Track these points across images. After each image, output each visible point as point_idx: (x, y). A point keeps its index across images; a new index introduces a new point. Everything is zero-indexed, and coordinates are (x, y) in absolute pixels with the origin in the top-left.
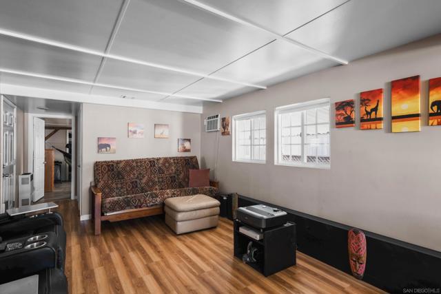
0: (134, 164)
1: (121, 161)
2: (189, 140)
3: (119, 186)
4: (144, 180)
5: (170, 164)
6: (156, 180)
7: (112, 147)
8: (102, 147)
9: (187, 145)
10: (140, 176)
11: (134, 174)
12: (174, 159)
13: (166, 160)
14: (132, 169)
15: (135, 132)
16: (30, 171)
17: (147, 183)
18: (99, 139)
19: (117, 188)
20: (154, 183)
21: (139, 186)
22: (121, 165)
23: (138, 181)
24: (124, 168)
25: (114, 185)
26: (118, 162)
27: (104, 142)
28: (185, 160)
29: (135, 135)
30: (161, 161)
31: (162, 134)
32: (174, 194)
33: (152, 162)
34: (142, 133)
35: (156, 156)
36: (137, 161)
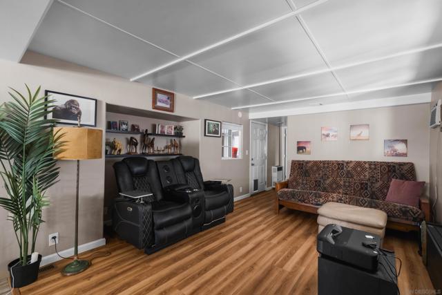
0: (322, 165)
1: (310, 161)
2: (405, 141)
3: (305, 182)
4: (328, 182)
5: (364, 169)
6: (342, 183)
7: (307, 149)
8: (301, 148)
9: (400, 148)
10: (325, 177)
11: (319, 174)
12: (370, 163)
13: (359, 164)
14: (319, 169)
15: (328, 136)
16: (283, 165)
17: (331, 185)
18: (298, 143)
19: (303, 184)
20: (339, 186)
21: (322, 186)
22: (310, 165)
23: (322, 182)
24: (311, 168)
25: (300, 181)
26: (308, 162)
27: (301, 145)
28: (389, 166)
29: (327, 138)
30: (352, 165)
31: (359, 135)
32: (341, 200)
33: (340, 165)
34: (335, 136)
35: (346, 159)
36: (324, 162)
